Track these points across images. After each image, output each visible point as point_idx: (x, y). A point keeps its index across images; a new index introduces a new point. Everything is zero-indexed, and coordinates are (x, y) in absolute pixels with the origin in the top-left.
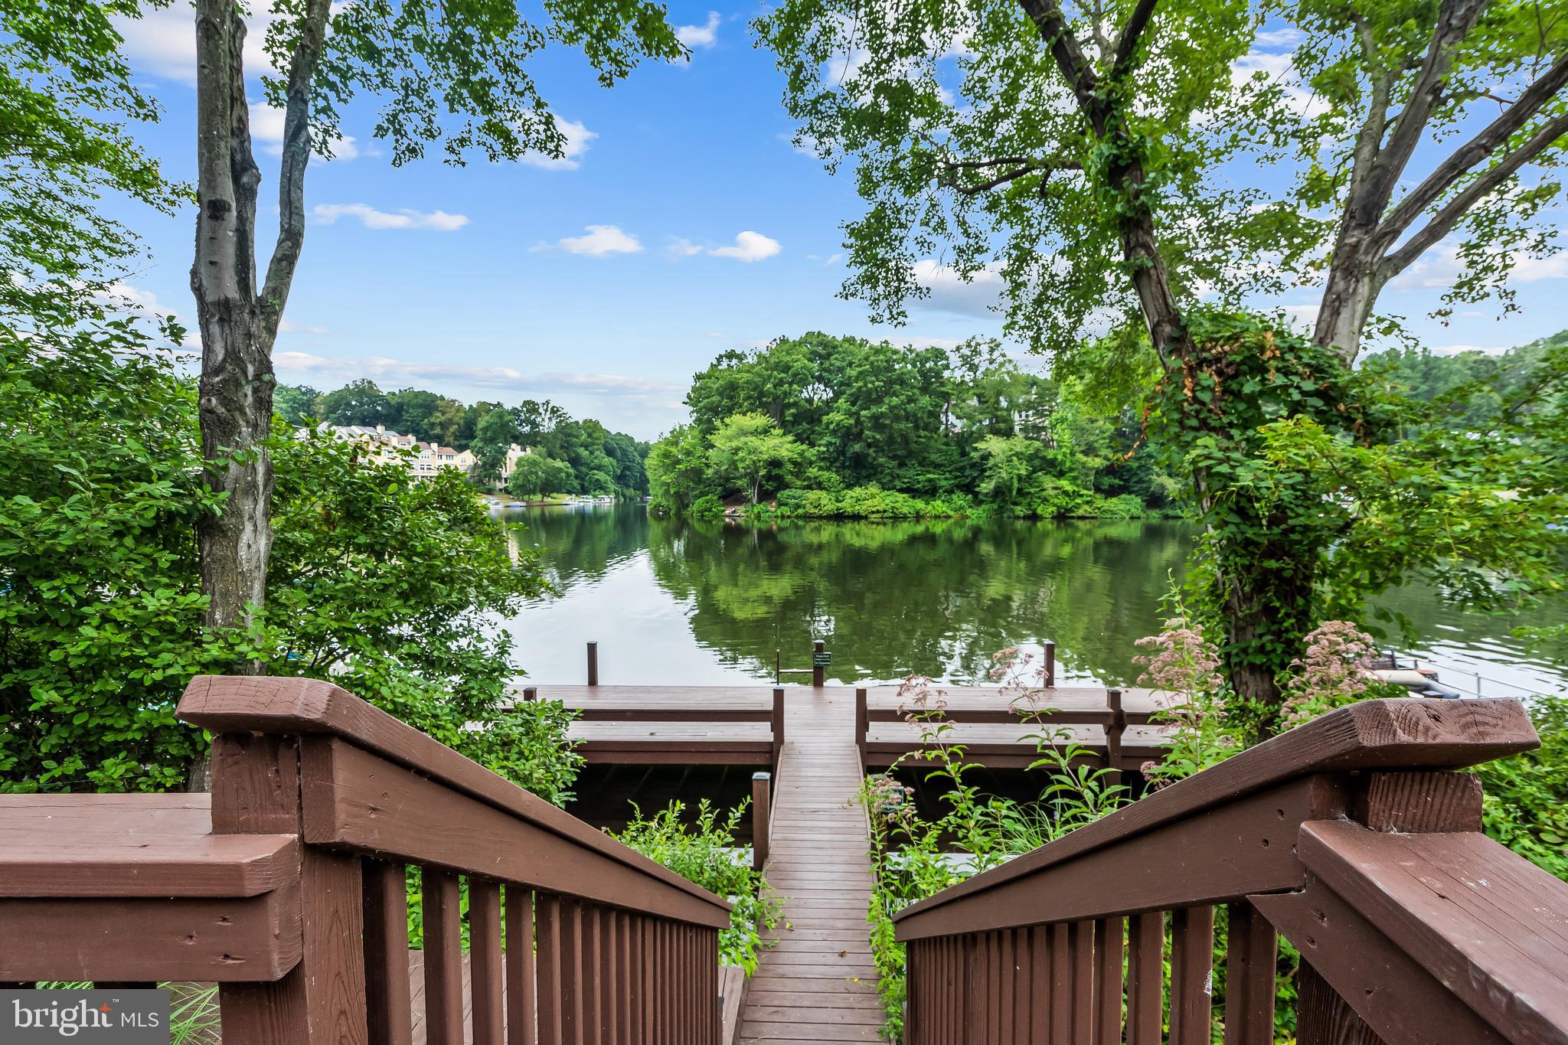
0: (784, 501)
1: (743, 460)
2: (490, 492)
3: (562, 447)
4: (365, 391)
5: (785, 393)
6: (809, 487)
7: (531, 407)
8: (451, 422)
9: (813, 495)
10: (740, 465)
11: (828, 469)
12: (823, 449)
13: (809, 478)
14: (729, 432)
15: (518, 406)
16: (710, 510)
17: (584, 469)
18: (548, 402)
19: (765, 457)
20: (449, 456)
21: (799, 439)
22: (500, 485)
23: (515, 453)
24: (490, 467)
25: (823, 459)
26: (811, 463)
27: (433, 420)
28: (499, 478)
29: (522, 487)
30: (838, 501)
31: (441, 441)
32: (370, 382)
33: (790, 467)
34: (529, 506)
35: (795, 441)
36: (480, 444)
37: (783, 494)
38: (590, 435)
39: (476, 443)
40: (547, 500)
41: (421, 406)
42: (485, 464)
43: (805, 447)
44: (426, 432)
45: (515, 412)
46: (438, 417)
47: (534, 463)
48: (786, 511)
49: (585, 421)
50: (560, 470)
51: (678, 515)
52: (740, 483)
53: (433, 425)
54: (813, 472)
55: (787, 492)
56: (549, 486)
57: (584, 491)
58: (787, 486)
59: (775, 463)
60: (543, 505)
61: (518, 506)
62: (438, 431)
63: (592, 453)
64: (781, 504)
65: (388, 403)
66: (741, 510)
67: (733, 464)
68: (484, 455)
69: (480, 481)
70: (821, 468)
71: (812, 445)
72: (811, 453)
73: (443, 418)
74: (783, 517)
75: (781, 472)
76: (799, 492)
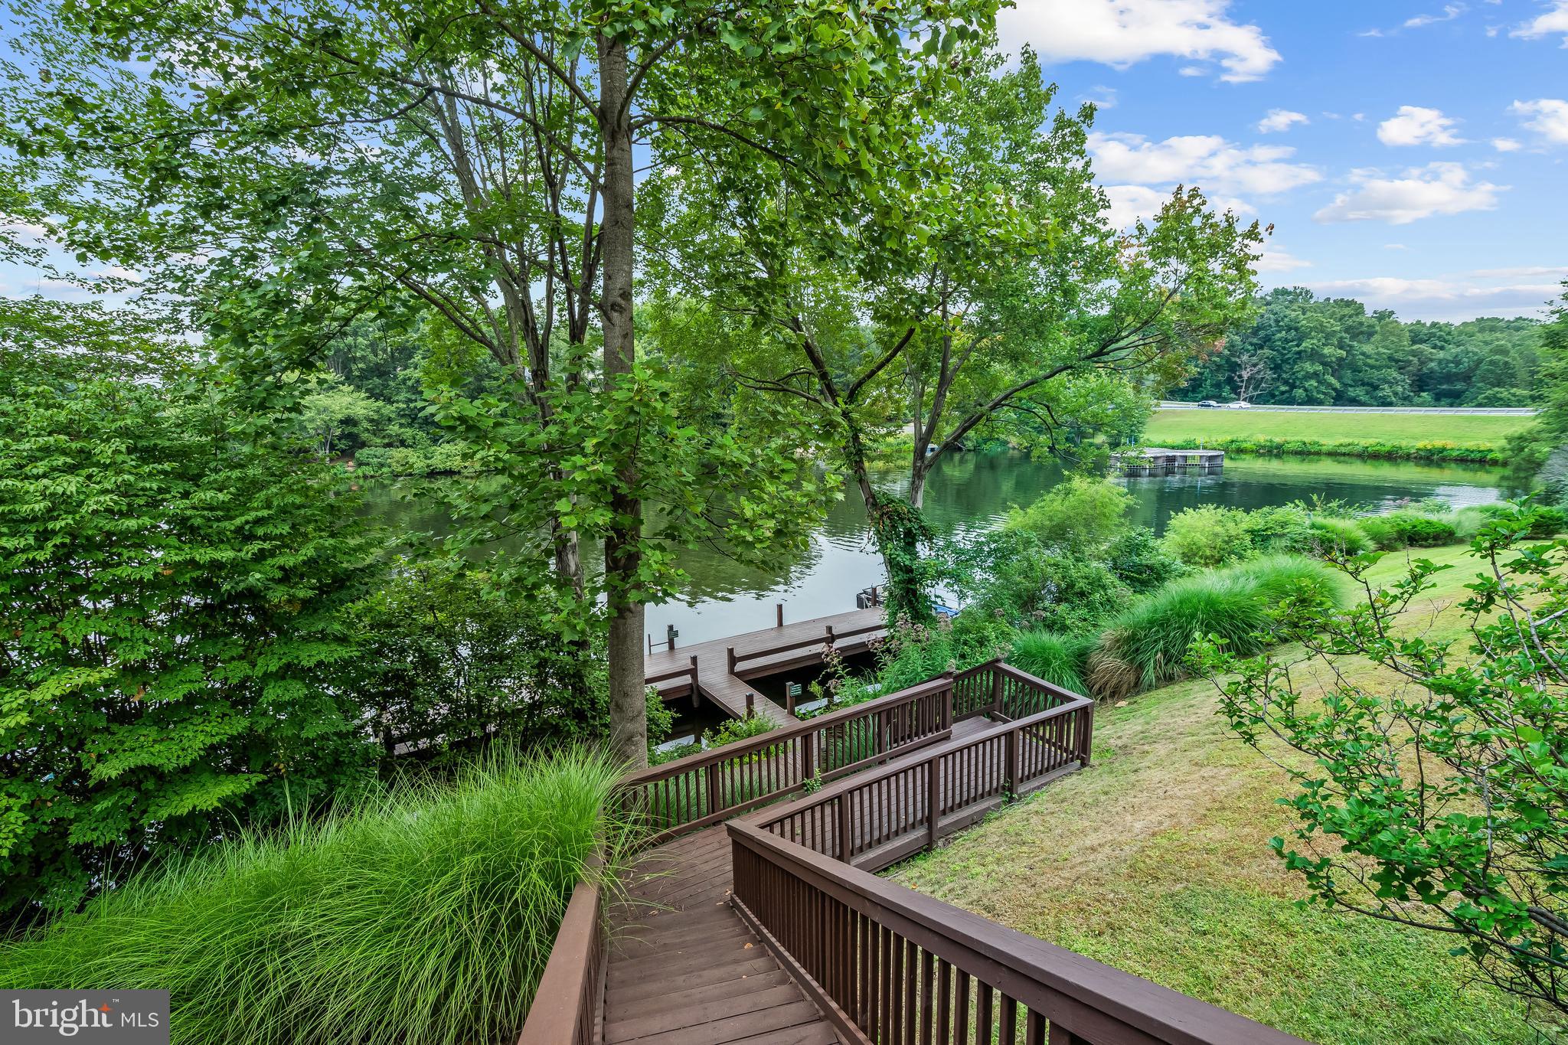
0: (365, 460)
5: (350, 347)
6: (389, 445)
9: (398, 453)
11: (410, 425)
12: (402, 406)
13: (390, 436)
19: (340, 417)
21: (373, 395)
25: (403, 416)
26: (390, 420)
30: (426, 458)
33: (366, 424)
35: (368, 398)
37: (362, 454)
43: (380, 403)
48: (368, 470)
54: (394, 429)
55: (366, 451)
58: (363, 445)
59: (348, 421)
64: (360, 464)
70: (401, 425)
71: (389, 401)
72: (389, 410)
74: (365, 477)
75: (355, 430)
76: (380, 451)
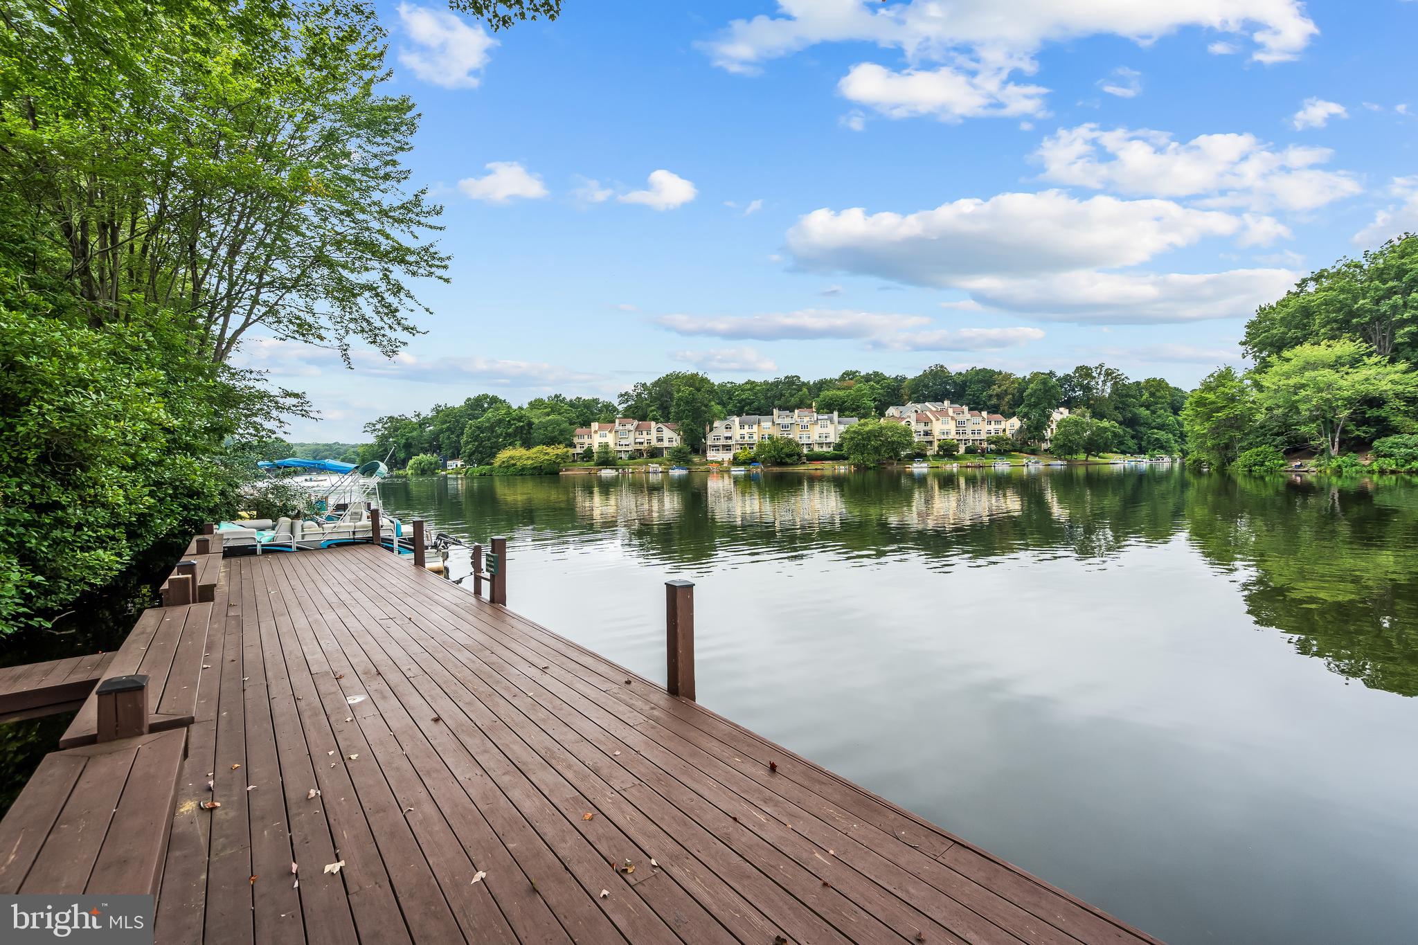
0: (1387, 451)
1: (1307, 400)
2: (1033, 452)
3: (1116, 408)
4: (938, 374)
5: (1396, 307)
7: (1084, 372)
8: (1006, 393)
10: (1302, 407)
14: (1286, 367)
15: (1070, 372)
16: (1262, 464)
17: (1142, 429)
18: (1101, 366)
19: (1349, 394)
20: (998, 422)
22: (1044, 446)
23: (1060, 415)
24: (1035, 430)
27: (990, 392)
28: (1043, 439)
29: (1065, 448)
31: (994, 410)
32: (942, 367)
33: (1399, 404)
34: (1071, 464)
35: (1408, 370)
36: (1025, 410)
38: (1152, 395)
39: (1022, 409)
40: (1091, 459)
41: (980, 382)
42: (1029, 428)
44: (985, 403)
45: (1067, 378)
46: (996, 389)
47: (1076, 423)
48: (1390, 464)
49: (1148, 381)
50: (1105, 429)
51: (1222, 470)
52: (1303, 429)
53: (990, 396)
55: (1392, 439)
56: (1095, 446)
57: (1142, 451)
59: (1370, 401)
60: (1087, 464)
61: (1058, 465)
62: (994, 401)
63: (1154, 412)
64: (1380, 456)
65: (955, 382)
66: (1311, 463)
67: (1293, 408)
68: (1029, 419)
69: (1025, 443)
73: (999, 390)
74: (1382, 472)
75: (1382, 412)
